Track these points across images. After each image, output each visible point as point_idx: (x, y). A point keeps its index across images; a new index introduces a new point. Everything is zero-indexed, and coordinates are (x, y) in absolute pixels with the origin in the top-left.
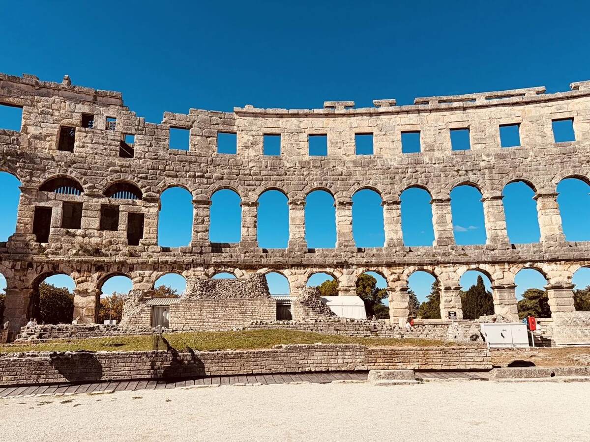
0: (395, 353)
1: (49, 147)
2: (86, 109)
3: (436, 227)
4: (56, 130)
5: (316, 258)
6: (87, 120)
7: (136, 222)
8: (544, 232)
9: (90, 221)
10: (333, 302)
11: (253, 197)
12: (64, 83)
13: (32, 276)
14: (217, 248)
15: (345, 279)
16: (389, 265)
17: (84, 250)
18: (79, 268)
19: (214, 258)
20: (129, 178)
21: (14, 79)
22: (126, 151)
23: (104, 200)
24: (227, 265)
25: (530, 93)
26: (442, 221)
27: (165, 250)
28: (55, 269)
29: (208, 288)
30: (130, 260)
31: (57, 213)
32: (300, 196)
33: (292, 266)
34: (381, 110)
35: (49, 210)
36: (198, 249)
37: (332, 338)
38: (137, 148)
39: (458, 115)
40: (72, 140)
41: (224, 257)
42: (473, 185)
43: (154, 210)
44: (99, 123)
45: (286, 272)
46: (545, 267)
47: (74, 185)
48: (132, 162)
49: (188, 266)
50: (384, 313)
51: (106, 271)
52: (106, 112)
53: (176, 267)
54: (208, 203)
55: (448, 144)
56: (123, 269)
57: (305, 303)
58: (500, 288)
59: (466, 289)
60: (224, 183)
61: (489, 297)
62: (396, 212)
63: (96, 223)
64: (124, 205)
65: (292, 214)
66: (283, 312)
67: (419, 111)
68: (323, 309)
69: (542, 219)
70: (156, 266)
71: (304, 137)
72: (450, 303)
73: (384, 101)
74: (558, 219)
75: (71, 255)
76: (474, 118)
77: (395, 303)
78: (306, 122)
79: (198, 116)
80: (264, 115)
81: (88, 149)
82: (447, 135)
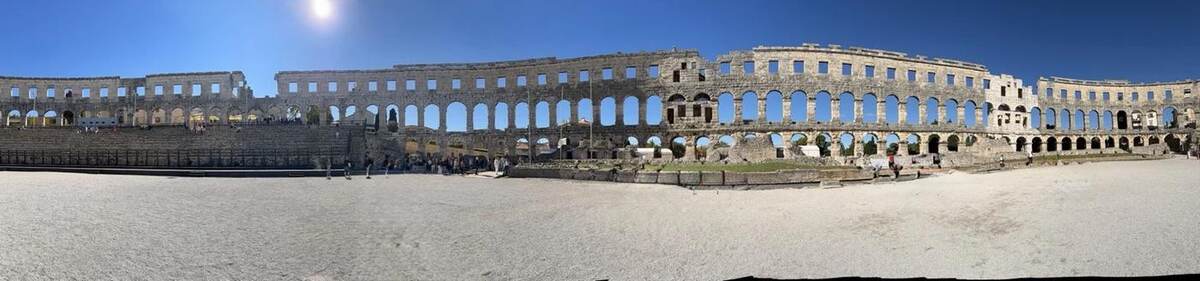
0: (832, 173)
1: (670, 81)
2: (683, 61)
3: (856, 113)
4: (672, 73)
5: (796, 126)
6: (684, 66)
7: (709, 111)
8: (900, 119)
9: (689, 113)
10: (804, 148)
11: (764, 95)
12: (673, 50)
13: (669, 139)
14: (746, 122)
15: (811, 137)
16: (832, 131)
17: (688, 126)
18: (687, 134)
19: (745, 127)
20: (704, 91)
21: (654, 54)
22: (702, 78)
23: (694, 103)
24: (752, 131)
25: (901, 55)
26: (858, 111)
27: (723, 124)
28: (678, 136)
29: (744, 142)
30: (708, 130)
31: (676, 110)
32: (789, 94)
33: (784, 131)
34: (833, 50)
35: (672, 110)
36: (737, 123)
37: (804, 167)
38: (706, 76)
39: (870, 59)
40: (679, 76)
41: (750, 127)
42: (874, 95)
43: (716, 105)
44: (689, 66)
45: (781, 134)
46: (899, 134)
47: (681, 97)
48: (706, 83)
49: (733, 132)
50: (828, 153)
51: (698, 135)
52: (691, 60)
53: (728, 132)
54: (741, 100)
55: (864, 73)
56: (705, 134)
57: (791, 149)
58: (880, 142)
59: (866, 142)
60: (749, 88)
61: (875, 146)
62: (837, 104)
63: (692, 114)
64: (702, 103)
65: (784, 104)
66: (780, 153)
67: (851, 54)
68: (799, 152)
69: (900, 113)
70: (719, 132)
71: (791, 62)
72: (858, 149)
73: (835, 46)
74: (905, 114)
75: (683, 128)
76: (877, 62)
77: (834, 149)
78: (793, 54)
79: (735, 55)
80: (769, 51)
81: (686, 79)
82: (864, 68)
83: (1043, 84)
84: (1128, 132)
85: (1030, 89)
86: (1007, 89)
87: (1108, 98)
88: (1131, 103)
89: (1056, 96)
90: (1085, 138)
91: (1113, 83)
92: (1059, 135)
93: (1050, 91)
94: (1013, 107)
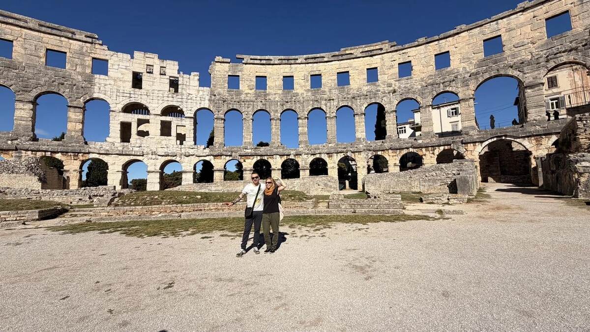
83: (221, 69)
84: (387, 145)
85: (194, 77)
86: (145, 78)
87: (347, 83)
88: (396, 85)
89: (246, 87)
90: (299, 160)
91: (357, 51)
92: (247, 156)
93: (234, 81)
94: (156, 107)
